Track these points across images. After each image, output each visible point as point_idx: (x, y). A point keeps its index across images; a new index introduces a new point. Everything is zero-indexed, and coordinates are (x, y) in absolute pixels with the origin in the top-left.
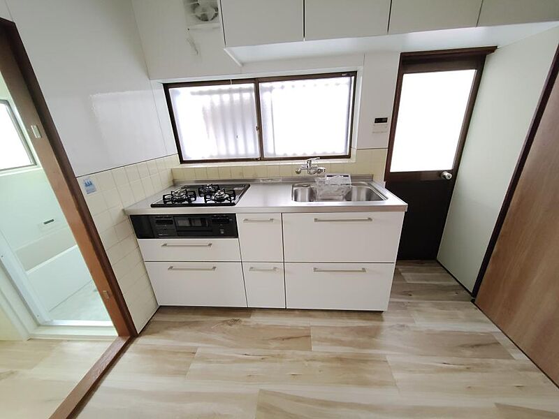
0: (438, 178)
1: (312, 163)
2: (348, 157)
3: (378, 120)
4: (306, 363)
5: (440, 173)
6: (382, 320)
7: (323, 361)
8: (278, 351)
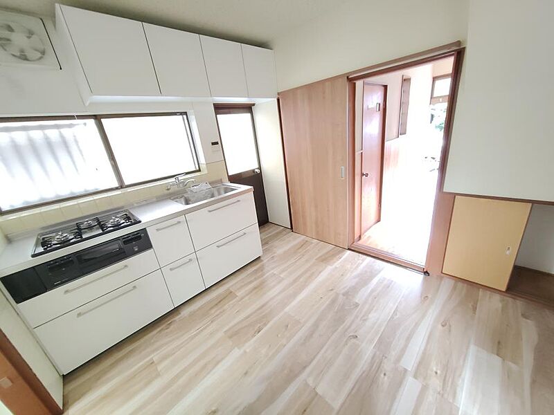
0: (253, 174)
1: (180, 179)
2: (199, 170)
3: (213, 144)
4: (240, 303)
5: (253, 171)
6: (262, 261)
7: (247, 295)
8: (218, 312)
